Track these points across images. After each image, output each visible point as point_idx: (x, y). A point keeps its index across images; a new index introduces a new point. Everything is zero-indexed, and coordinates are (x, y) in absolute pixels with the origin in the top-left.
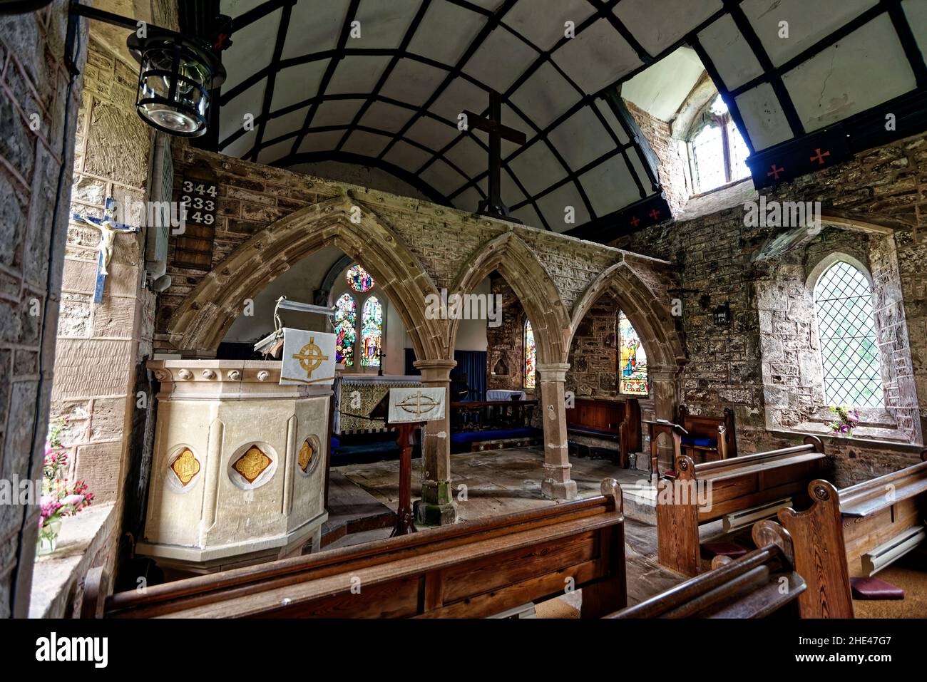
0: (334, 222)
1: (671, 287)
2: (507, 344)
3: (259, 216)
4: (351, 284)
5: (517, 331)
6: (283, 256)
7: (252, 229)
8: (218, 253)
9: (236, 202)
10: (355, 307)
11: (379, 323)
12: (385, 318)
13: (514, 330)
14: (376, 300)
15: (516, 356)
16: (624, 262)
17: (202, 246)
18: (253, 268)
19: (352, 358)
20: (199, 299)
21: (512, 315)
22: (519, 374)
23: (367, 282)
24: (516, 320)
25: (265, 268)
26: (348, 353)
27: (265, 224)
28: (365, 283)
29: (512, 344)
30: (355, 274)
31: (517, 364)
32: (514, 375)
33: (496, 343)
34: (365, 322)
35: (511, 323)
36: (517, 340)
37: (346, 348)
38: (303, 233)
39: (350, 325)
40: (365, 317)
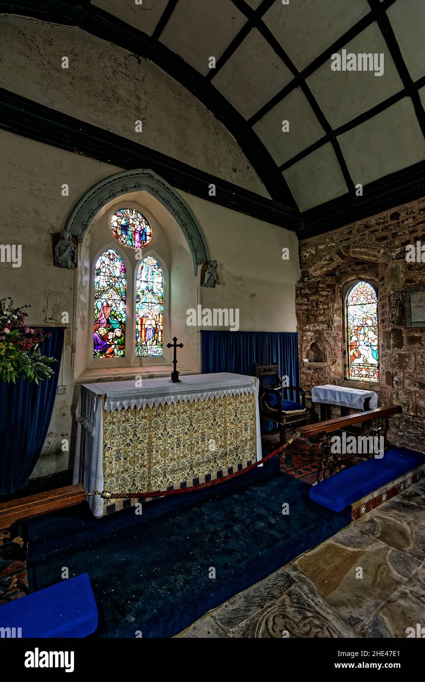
2: (323, 323)
4: (117, 237)
5: (336, 306)
10: (124, 270)
11: (160, 295)
12: (167, 287)
13: (331, 305)
14: (155, 262)
15: (335, 338)
19: (122, 346)
21: (329, 286)
22: (339, 361)
23: (141, 236)
24: (334, 292)
26: (117, 338)
28: (137, 237)
29: (329, 323)
30: (123, 222)
31: (336, 348)
32: (334, 362)
33: (308, 322)
35: (327, 296)
36: (337, 318)
37: (112, 330)
39: (117, 297)
40: (140, 286)
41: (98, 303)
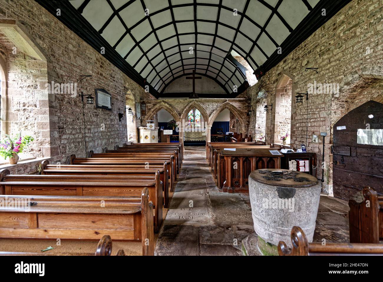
0: (161, 106)
3: (151, 107)
6: (155, 112)
7: (150, 109)
8: (146, 113)
9: (148, 106)
17: (144, 113)
18: (151, 114)
20: (145, 119)
25: (153, 114)
27: (152, 108)
33: (232, 119)
34: (196, 115)
38: (157, 108)
41: (189, 118)
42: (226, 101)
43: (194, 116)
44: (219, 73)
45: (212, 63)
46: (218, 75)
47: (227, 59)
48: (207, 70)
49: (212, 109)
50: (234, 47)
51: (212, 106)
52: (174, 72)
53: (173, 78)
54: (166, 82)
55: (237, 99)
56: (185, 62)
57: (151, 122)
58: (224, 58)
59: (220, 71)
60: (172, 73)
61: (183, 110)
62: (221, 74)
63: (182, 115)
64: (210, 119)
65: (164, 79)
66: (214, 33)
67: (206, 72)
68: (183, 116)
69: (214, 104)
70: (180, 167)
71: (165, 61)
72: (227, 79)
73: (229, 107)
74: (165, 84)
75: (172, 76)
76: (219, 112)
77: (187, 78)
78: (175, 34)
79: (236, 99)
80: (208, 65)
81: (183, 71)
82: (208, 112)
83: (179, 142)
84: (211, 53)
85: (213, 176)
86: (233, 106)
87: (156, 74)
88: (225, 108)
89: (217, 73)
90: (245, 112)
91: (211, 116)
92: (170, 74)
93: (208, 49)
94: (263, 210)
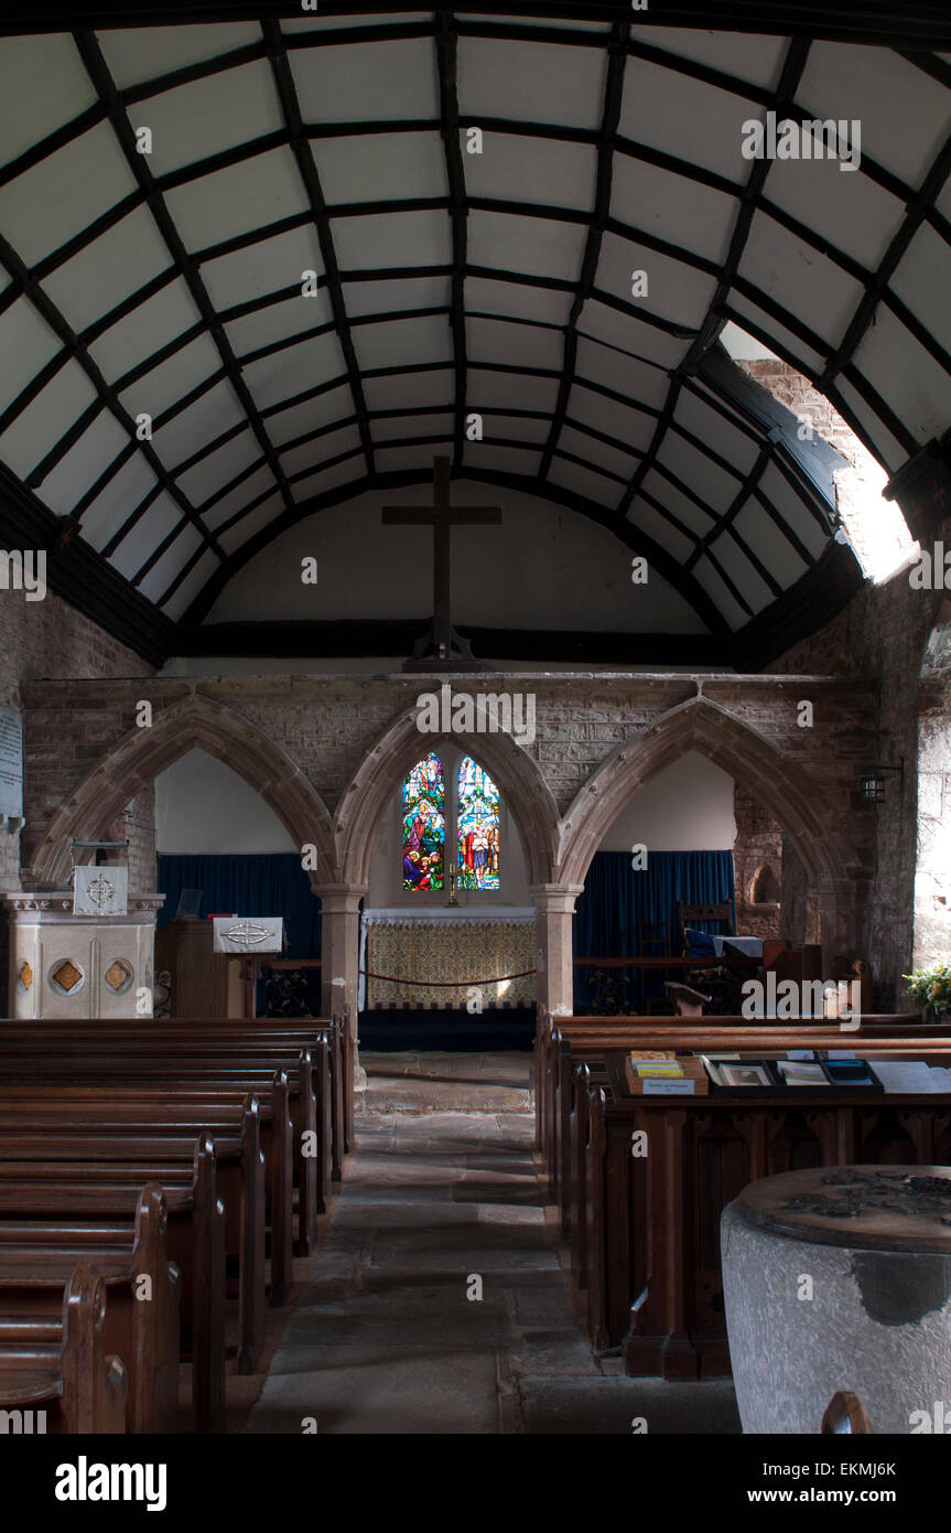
1: (844, 726)
3: (104, 736)
7: (96, 752)
10: (440, 772)
11: (494, 801)
16: (700, 696)
18: (102, 794)
25: (117, 790)
26: (433, 864)
27: (112, 744)
33: (755, 831)
34: (463, 801)
37: (427, 854)
39: (433, 810)
40: (465, 790)
41: (407, 819)
42: (692, 689)
43: (450, 806)
44: (640, 474)
45: (584, 405)
46: (634, 487)
47: (695, 380)
48: (549, 449)
49: (583, 755)
50: (736, 299)
51: (577, 732)
52: (291, 462)
53: (284, 507)
54: (231, 541)
55: (777, 678)
56: (379, 393)
57: (102, 857)
58: (671, 373)
59: (649, 460)
60: (277, 471)
61: (357, 758)
62: (654, 483)
63: (349, 798)
64: (564, 829)
65: (212, 519)
66: (586, 203)
67: (545, 466)
68: (355, 810)
69: (597, 713)
70: (321, 1208)
71: (223, 388)
72: (702, 524)
73: (717, 744)
74: (219, 551)
75: (278, 496)
76: (635, 774)
77: (391, 516)
78: (298, 203)
79: (765, 678)
80: (559, 418)
81: (362, 456)
82: (551, 780)
83: (317, 1014)
84: (571, 335)
85: (568, 1266)
86: (741, 730)
87: (150, 480)
88: (687, 746)
89: (628, 474)
90: (840, 782)
91: (578, 810)
92: (264, 479)
93: (553, 306)
94: (786, 1404)
